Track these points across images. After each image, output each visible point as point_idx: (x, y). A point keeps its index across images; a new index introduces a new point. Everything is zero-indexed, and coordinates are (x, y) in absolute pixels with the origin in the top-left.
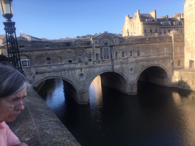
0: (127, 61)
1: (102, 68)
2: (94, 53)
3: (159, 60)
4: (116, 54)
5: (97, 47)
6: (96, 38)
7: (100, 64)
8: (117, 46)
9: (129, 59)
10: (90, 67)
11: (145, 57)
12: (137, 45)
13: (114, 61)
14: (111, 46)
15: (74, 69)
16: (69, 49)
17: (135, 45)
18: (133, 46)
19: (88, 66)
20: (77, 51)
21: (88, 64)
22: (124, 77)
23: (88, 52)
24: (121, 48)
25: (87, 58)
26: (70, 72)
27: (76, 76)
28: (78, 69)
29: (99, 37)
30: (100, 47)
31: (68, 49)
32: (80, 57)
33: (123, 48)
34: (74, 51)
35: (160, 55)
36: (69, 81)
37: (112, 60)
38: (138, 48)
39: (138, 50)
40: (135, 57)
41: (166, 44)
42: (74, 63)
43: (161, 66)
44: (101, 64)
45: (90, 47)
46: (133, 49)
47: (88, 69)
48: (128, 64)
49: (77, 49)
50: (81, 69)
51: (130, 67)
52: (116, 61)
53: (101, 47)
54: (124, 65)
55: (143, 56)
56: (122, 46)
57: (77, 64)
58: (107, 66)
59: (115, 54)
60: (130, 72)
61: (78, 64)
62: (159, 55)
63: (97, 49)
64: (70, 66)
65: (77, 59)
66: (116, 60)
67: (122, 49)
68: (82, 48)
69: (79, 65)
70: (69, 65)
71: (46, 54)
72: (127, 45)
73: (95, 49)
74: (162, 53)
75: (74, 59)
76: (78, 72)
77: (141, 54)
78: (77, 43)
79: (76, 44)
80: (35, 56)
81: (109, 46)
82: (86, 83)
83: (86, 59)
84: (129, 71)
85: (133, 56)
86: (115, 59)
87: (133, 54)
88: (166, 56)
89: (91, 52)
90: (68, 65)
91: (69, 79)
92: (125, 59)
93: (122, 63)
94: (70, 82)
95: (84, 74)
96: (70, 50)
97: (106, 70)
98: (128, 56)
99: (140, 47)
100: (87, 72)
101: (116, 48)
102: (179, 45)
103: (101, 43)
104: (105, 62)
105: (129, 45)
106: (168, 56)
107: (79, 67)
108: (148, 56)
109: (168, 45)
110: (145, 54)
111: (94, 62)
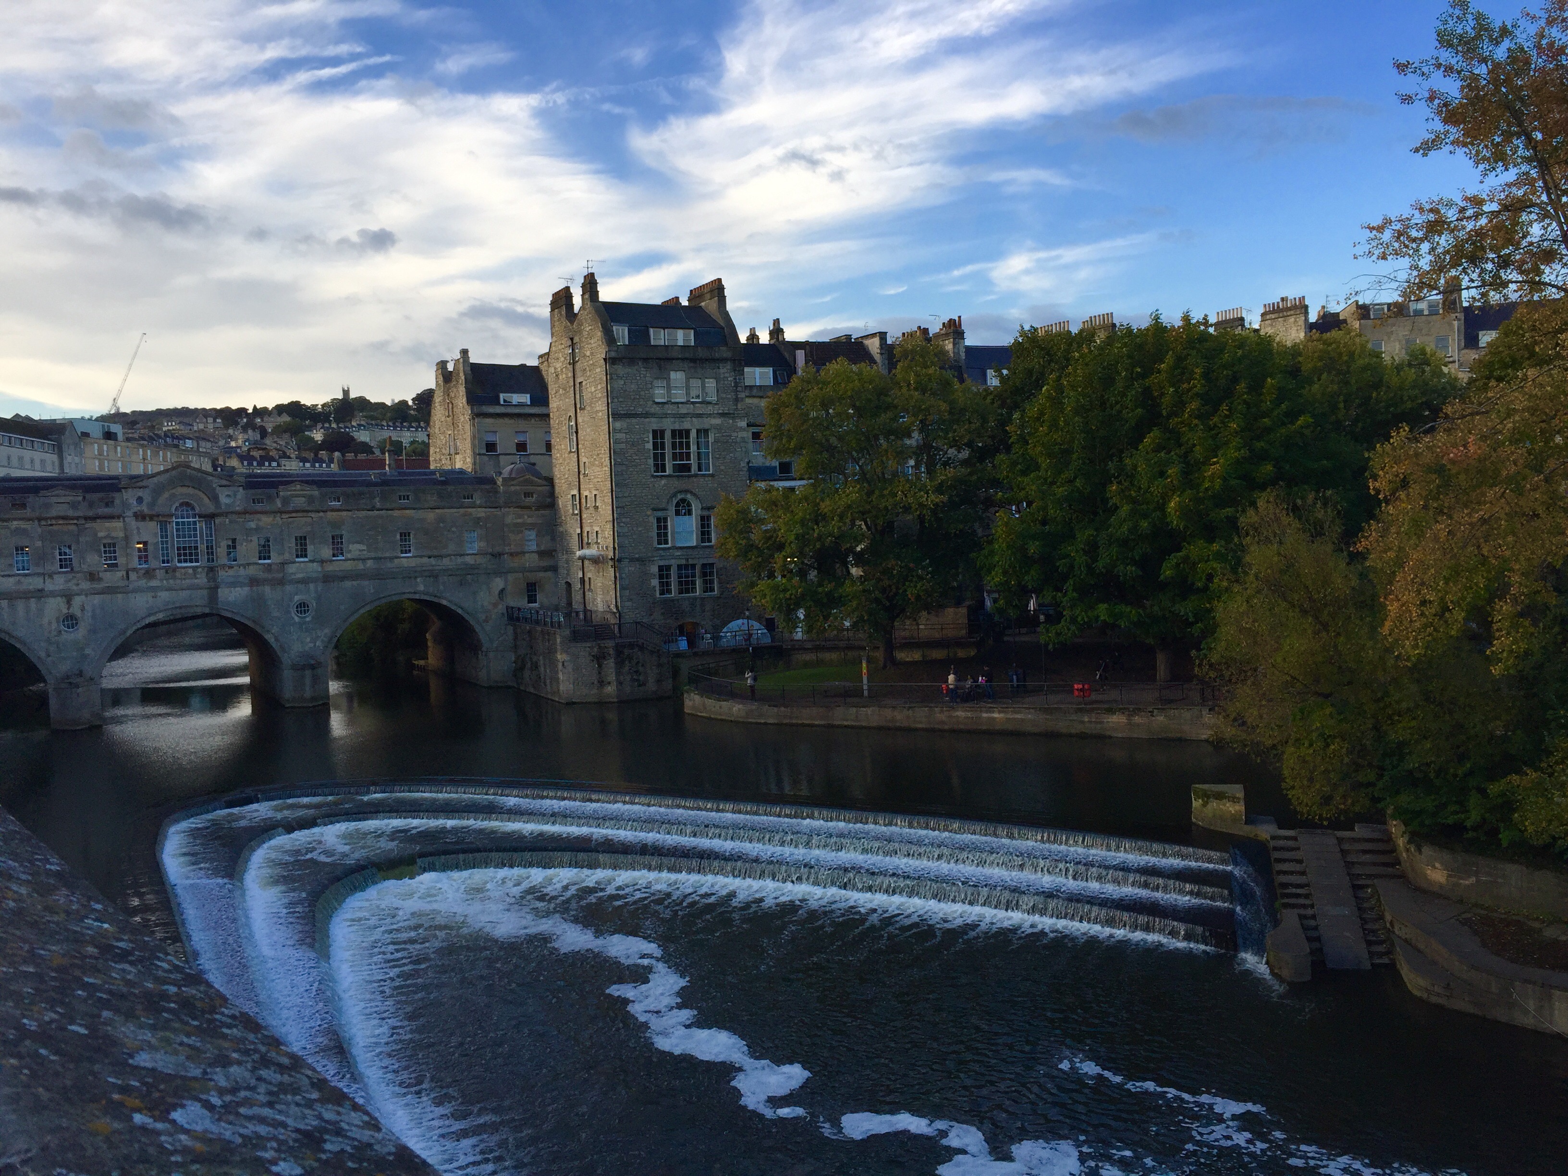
0: (281, 575)
1: (164, 595)
2: (127, 538)
3: (436, 577)
4: (229, 547)
5: (140, 517)
6: (141, 484)
7: (154, 583)
8: (234, 517)
9: (291, 569)
10: (111, 590)
11: (370, 563)
12: (329, 513)
13: (222, 574)
14: (209, 517)
15: (40, 594)
16: (21, 522)
17: (321, 514)
18: (309, 520)
19: (98, 586)
20: (55, 528)
21: (100, 580)
22: (267, 637)
23: (101, 534)
24: (253, 525)
25: (96, 557)
26: (20, 605)
27: (45, 621)
28: (55, 597)
29: (155, 480)
30: (158, 516)
31: (15, 523)
32: (67, 551)
33: (261, 524)
34: (39, 530)
35: (441, 557)
36: (12, 641)
37: (211, 569)
38: (335, 525)
39: (338, 533)
40: (322, 562)
41: (471, 514)
42: (39, 574)
43: (444, 602)
44: (161, 580)
45: (111, 517)
46: (309, 528)
47: (97, 599)
48: (289, 588)
49: (54, 522)
50: (68, 598)
51: (296, 598)
52: (231, 572)
53: (164, 516)
54: (267, 589)
55: (358, 559)
56: (259, 516)
57: (51, 576)
58: (188, 592)
59: (224, 544)
60: (297, 619)
61: (55, 576)
62: (435, 557)
63: (141, 524)
64: (19, 582)
65: (54, 557)
66: (231, 567)
67: (258, 529)
68: (78, 518)
69: (59, 583)
70: (17, 578)
72: (281, 513)
73: (133, 523)
74: (452, 548)
75: (41, 558)
76: (54, 607)
77: (350, 551)
78: (54, 500)
81: (200, 516)
82: (88, 651)
83: (94, 560)
84: (289, 612)
85: (310, 557)
86: (223, 566)
87: (310, 548)
88: (469, 560)
89: (114, 534)
90: (11, 580)
91: (15, 634)
92: (274, 567)
93: (253, 582)
94: (18, 645)
95: (79, 615)
96: (23, 525)
97: (180, 608)
98: (287, 556)
99: (343, 523)
100: (93, 611)
101: (230, 522)
102: (530, 521)
103: (161, 500)
104: (178, 574)
105: (294, 515)
106: (480, 560)
107: (61, 587)
108: (385, 558)
109: (479, 518)
110: (369, 551)
111: (127, 574)
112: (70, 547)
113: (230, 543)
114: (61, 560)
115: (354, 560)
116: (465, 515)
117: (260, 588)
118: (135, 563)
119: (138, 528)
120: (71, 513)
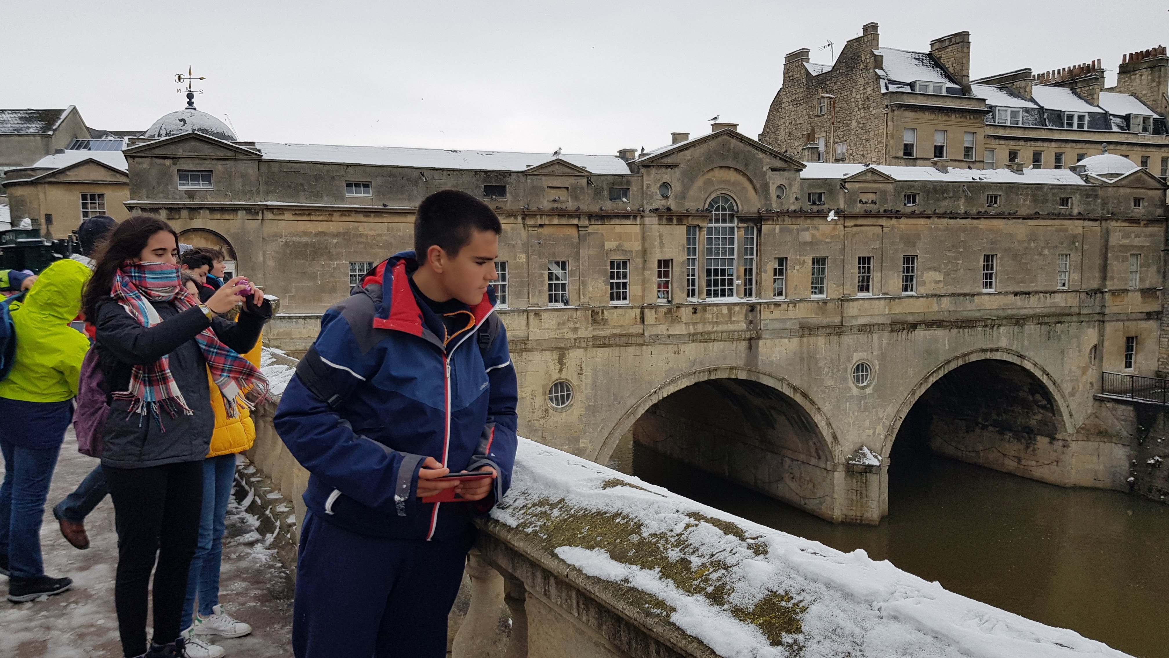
0: (838, 319)
1: (690, 350)
2: (644, 252)
3: (1022, 325)
4: (775, 271)
5: (664, 216)
6: (668, 161)
7: (678, 329)
8: (787, 222)
9: (852, 309)
10: (619, 341)
11: (945, 302)
12: (903, 220)
13: (765, 316)
14: (754, 221)
17: (894, 221)
18: (878, 230)
19: (603, 334)
20: (545, 231)
21: (604, 322)
22: (817, 418)
23: (609, 245)
24: (806, 236)
25: (601, 285)
27: (527, 392)
28: (542, 350)
29: (688, 153)
30: (687, 216)
32: (560, 271)
33: (818, 234)
34: (524, 233)
35: (1029, 294)
37: (752, 310)
38: (909, 240)
39: (910, 253)
40: (891, 299)
41: (1067, 231)
42: (518, 311)
43: (1028, 365)
44: (687, 324)
45: (625, 216)
46: (877, 245)
47: (599, 356)
48: (847, 340)
49: (545, 220)
50: (561, 351)
51: (857, 357)
52: (777, 314)
53: (694, 216)
54: (821, 341)
55: (933, 296)
56: (814, 221)
57: (537, 314)
58: (721, 345)
59: (770, 267)
60: (855, 391)
62: (1022, 294)
63: (665, 229)
65: (542, 282)
66: (776, 305)
67: (814, 243)
68: (578, 216)
69: (549, 327)
71: (346, 236)
72: (846, 218)
73: (656, 228)
74: (1041, 282)
75: (524, 282)
76: (541, 368)
78: (547, 182)
79: (542, 189)
80: (272, 248)
81: (742, 219)
82: (584, 443)
83: (598, 290)
84: (844, 379)
86: (767, 303)
87: (875, 276)
88: (1059, 300)
89: (627, 246)
92: (830, 305)
95: (574, 381)
97: (711, 370)
98: (846, 288)
99: (918, 237)
100: (595, 375)
101: (781, 230)
102: (1137, 242)
103: (693, 191)
104: (708, 316)
105: (860, 222)
106: (1071, 301)
107: (553, 335)
108: (965, 295)
109: (1075, 237)
110: (946, 284)
111: (642, 313)
112: (563, 266)
113: (776, 266)
114: (550, 285)
115: (927, 297)
116: (1058, 231)
117: (812, 340)
118: (653, 296)
119: (661, 236)
120: (571, 205)
